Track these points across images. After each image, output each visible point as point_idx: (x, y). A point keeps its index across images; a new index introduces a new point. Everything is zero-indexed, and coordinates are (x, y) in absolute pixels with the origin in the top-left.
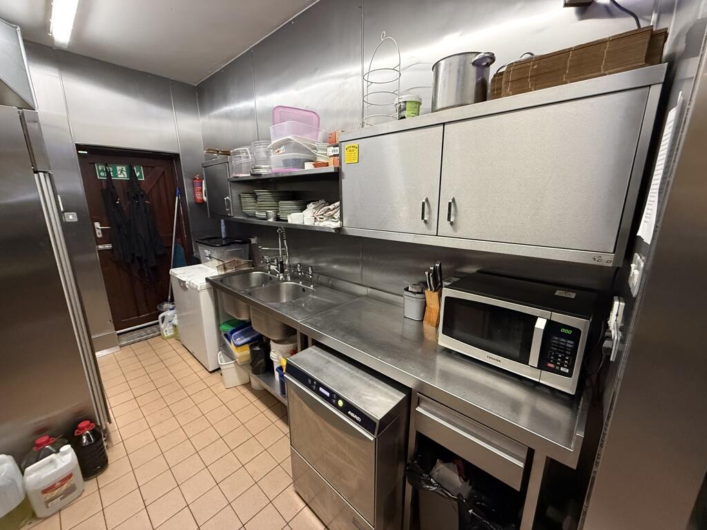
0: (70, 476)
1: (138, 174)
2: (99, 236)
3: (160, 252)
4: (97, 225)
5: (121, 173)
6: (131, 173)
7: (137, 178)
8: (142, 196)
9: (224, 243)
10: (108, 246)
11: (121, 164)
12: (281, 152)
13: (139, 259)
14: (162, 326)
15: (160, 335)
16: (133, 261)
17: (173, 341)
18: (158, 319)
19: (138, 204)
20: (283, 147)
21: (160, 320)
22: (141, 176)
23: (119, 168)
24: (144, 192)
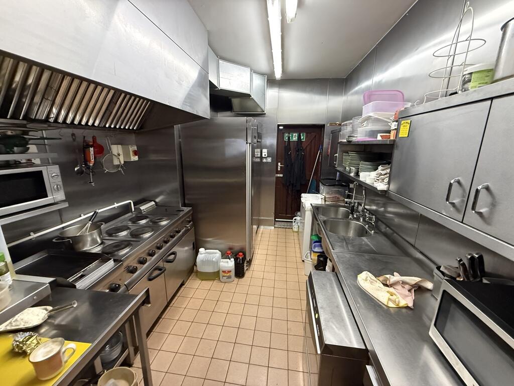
0: (230, 271)
1: (302, 138)
2: (279, 170)
3: (303, 183)
4: (279, 164)
5: (294, 137)
6: (299, 137)
7: (301, 139)
8: (301, 150)
9: (337, 184)
10: (281, 175)
11: (295, 132)
12: (365, 125)
13: (293, 184)
14: (294, 224)
15: (292, 228)
16: (290, 185)
17: (296, 234)
18: (292, 219)
19: (298, 154)
20: (366, 122)
21: (293, 220)
22: (303, 139)
23: (294, 134)
24: (302, 148)
